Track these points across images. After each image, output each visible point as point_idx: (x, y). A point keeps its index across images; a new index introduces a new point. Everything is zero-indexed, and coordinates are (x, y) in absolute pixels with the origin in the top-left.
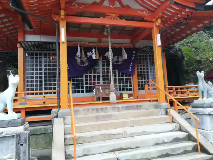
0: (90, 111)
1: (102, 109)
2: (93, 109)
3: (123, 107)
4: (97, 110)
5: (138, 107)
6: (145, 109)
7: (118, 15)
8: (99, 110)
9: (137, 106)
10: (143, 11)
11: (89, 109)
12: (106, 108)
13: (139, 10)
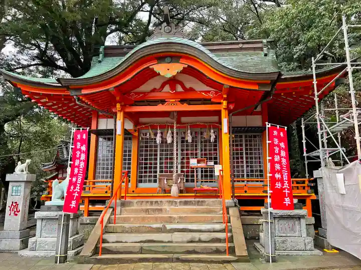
0: (144, 203)
1: (156, 202)
2: (147, 202)
3: (180, 202)
4: (152, 202)
5: (198, 203)
6: (207, 205)
7: (179, 100)
8: (154, 203)
9: (199, 201)
10: (209, 92)
11: (142, 202)
12: (161, 202)
13: (203, 92)
